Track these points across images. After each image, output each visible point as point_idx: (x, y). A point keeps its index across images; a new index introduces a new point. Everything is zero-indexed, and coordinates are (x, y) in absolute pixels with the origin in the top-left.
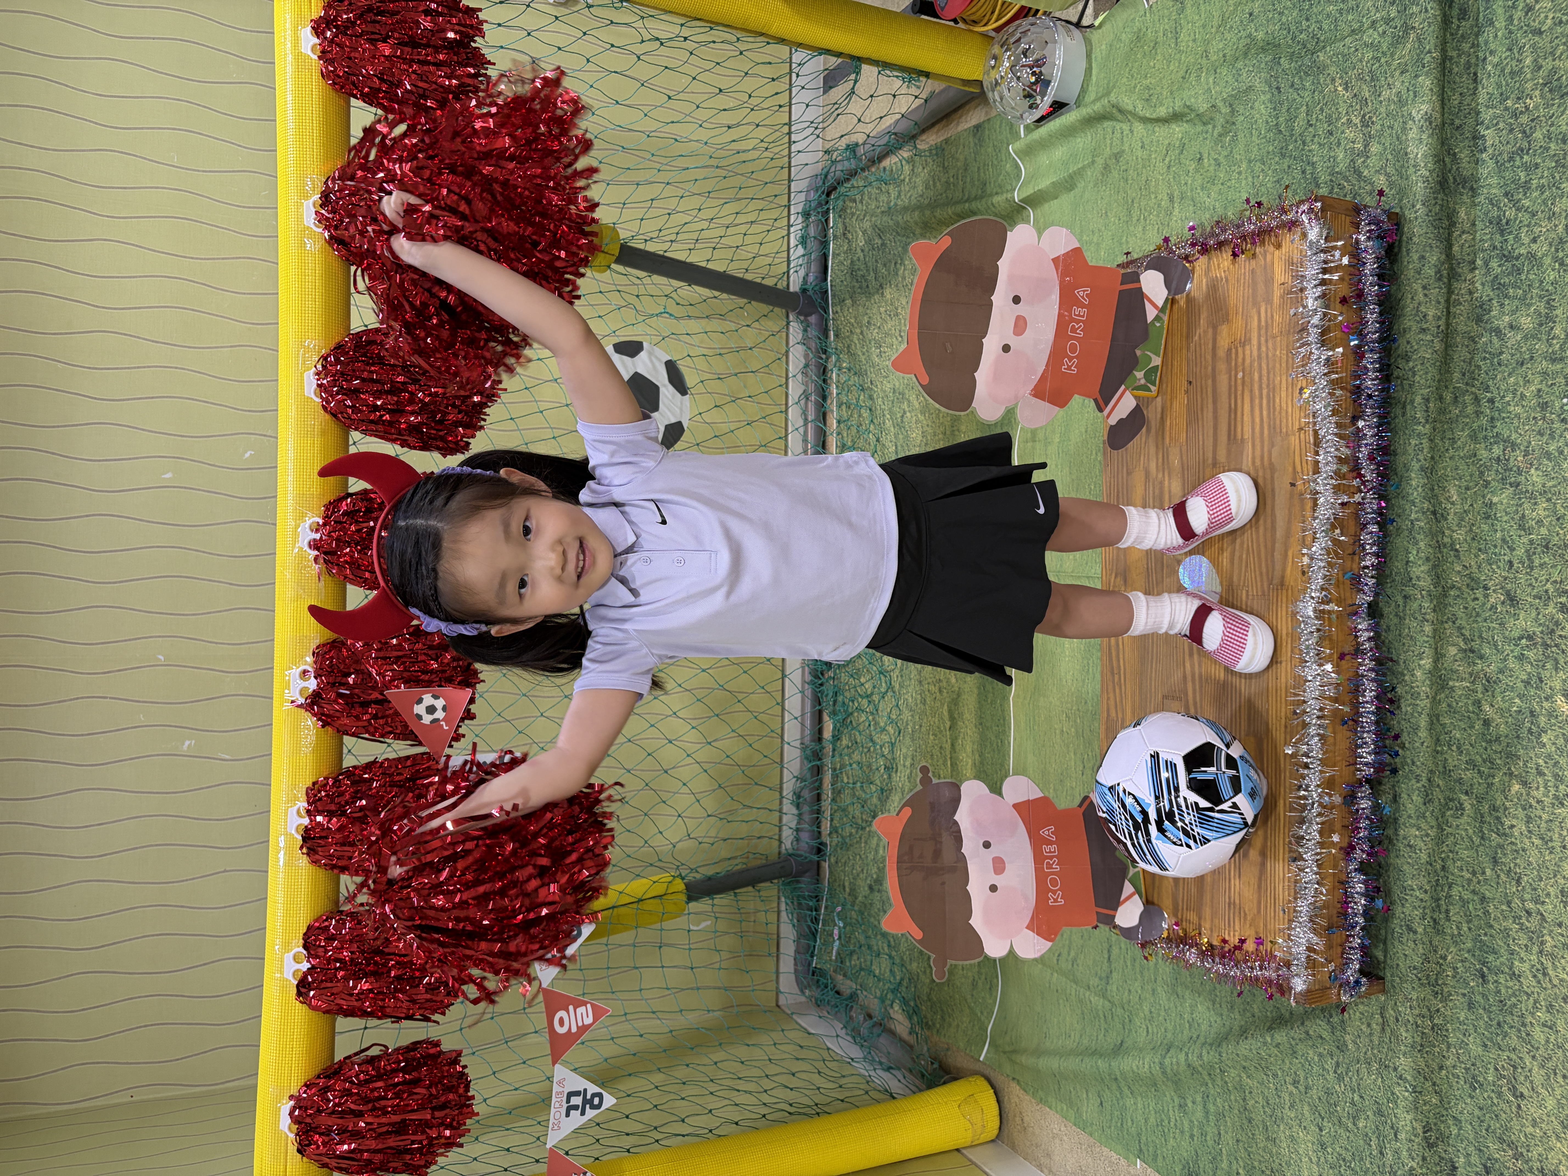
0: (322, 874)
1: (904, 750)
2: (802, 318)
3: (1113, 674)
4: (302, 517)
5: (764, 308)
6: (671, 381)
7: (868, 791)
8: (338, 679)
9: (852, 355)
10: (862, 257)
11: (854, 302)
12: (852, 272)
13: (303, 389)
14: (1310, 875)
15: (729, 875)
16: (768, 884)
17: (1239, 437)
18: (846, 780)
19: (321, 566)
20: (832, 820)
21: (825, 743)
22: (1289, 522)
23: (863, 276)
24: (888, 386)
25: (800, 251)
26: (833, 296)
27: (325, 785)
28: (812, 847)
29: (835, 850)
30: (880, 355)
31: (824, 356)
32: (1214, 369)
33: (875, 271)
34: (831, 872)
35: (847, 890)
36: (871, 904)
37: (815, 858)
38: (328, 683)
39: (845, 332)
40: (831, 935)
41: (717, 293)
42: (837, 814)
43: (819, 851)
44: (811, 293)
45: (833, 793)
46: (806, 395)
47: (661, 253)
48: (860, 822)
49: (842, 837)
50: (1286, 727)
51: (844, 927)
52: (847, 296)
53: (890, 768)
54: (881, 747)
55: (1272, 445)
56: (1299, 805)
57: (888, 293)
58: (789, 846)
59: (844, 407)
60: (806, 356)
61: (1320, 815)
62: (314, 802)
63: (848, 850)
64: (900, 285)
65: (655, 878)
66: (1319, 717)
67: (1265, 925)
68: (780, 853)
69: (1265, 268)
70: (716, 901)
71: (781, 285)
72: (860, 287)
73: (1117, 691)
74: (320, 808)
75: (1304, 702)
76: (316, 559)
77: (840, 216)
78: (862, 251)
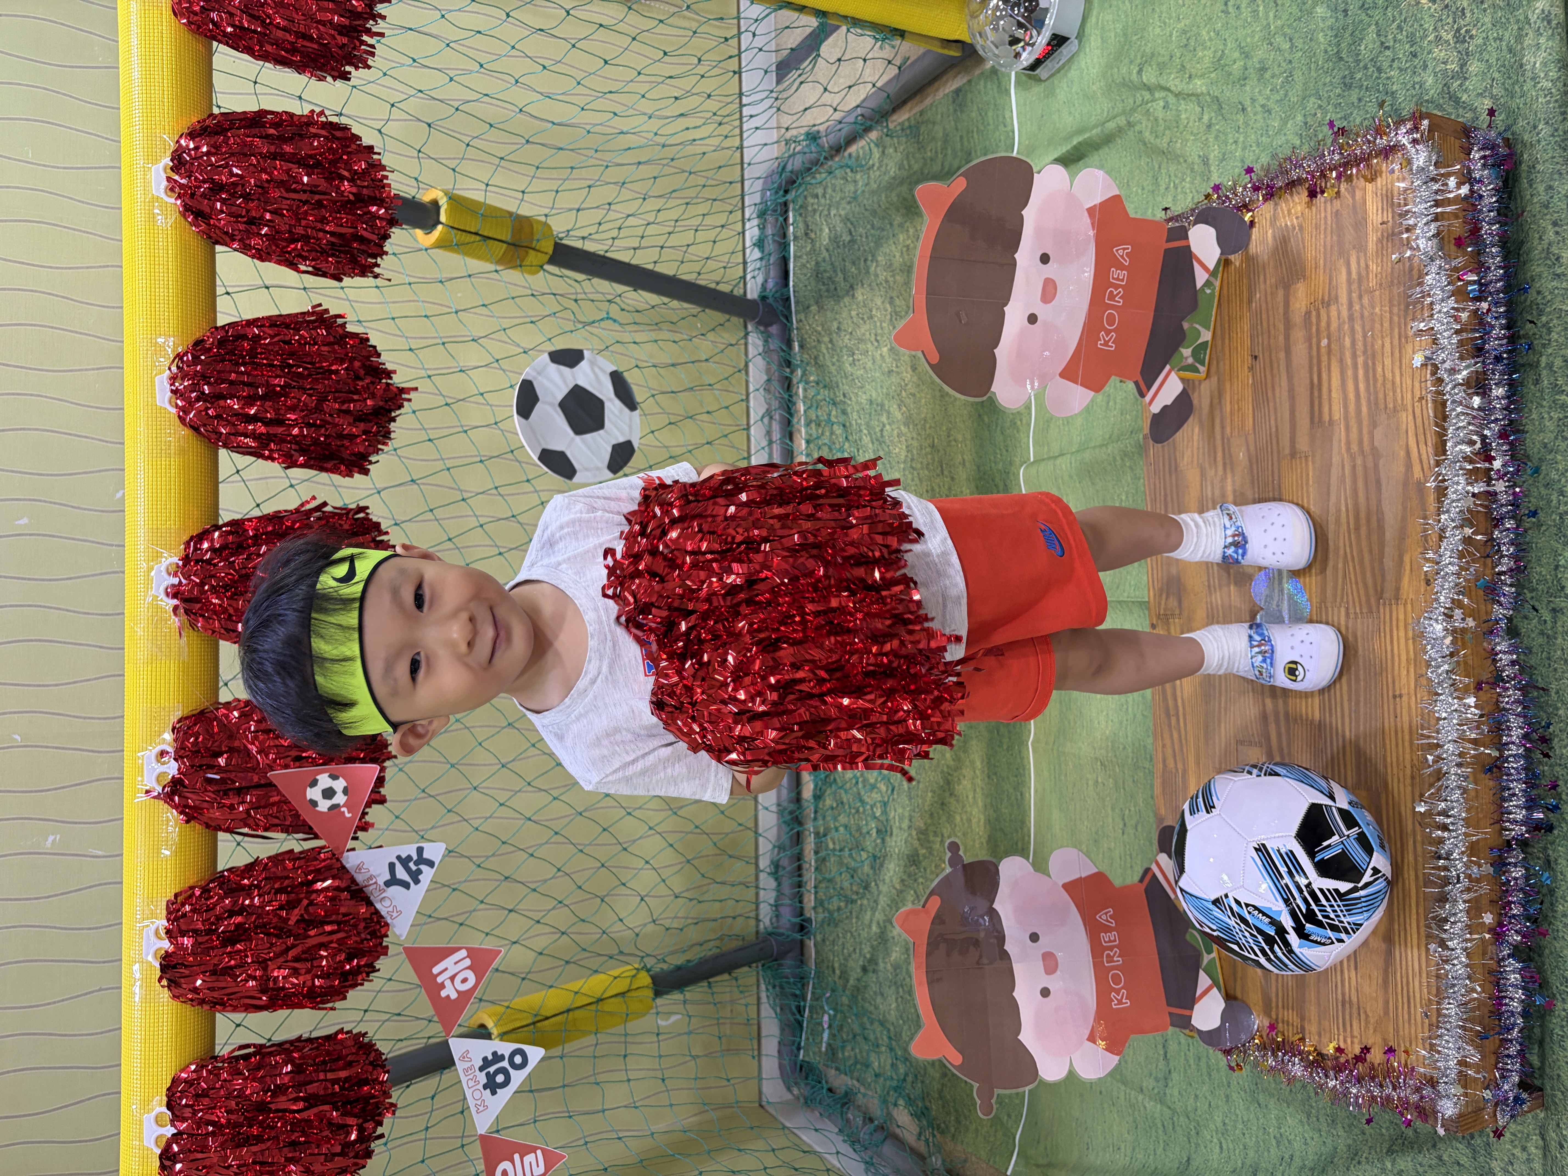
0: (189, 1011)
1: (900, 810)
2: (762, 328)
3: (1168, 715)
4: (157, 556)
5: (719, 317)
6: (618, 394)
7: (858, 859)
8: (205, 761)
9: (819, 366)
10: (828, 258)
11: (821, 308)
12: (818, 274)
13: (153, 397)
14: (1459, 967)
15: (703, 962)
16: (746, 969)
17: (1326, 417)
18: (831, 846)
19: (184, 618)
20: (816, 893)
21: (805, 804)
22: (1404, 519)
23: (830, 278)
24: (863, 399)
25: (757, 254)
26: (797, 303)
27: (191, 896)
28: (794, 924)
29: (822, 926)
30: (853, 364)
31: (788, 370)
32: (1287, 338)
33: (844, 271)
34: (817, 952)
35: (838, 972)
36: (865, 987)
37: (798, 936)
38: (192, 766)
39: (811, 342)
40: (820, 1024)
41: (666, 300)
42: (823, 885)
43: (802, 928)
44: (770, 300)
45: (816, 861)
46: (769, 414)
47: (602, 253)
48: (849, 893)
49: (829, 912)
50: (1413, 777)
51: (835, 1016)
52: (812, 302)
53: (884, 832)
54: (872, 808)
55: (1374, 425)
56: (1439, 877)
57: (860, 294)
58: (768, 923)
59: (813, 425)
60: (768, 371)
61: (1468, 890)
62: (176, 919)
63: (836, 926)
64: (874, 284)
65: (616, 973)
66: (1459, 765)
67: (1396, 1031)
68: (757, 933)
69: (1354, 207)
70: (688, 995)
71: (739, 292)
72: (828, 291)
73: (1175, 735)
74: (184, 927)
75: (1438, 746)
76: (175, 609)
77: (801, 215)
78: (827, 250)
